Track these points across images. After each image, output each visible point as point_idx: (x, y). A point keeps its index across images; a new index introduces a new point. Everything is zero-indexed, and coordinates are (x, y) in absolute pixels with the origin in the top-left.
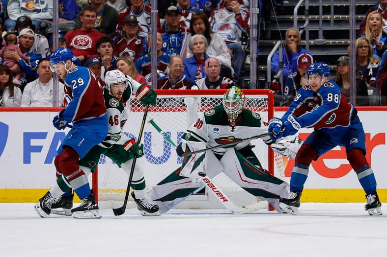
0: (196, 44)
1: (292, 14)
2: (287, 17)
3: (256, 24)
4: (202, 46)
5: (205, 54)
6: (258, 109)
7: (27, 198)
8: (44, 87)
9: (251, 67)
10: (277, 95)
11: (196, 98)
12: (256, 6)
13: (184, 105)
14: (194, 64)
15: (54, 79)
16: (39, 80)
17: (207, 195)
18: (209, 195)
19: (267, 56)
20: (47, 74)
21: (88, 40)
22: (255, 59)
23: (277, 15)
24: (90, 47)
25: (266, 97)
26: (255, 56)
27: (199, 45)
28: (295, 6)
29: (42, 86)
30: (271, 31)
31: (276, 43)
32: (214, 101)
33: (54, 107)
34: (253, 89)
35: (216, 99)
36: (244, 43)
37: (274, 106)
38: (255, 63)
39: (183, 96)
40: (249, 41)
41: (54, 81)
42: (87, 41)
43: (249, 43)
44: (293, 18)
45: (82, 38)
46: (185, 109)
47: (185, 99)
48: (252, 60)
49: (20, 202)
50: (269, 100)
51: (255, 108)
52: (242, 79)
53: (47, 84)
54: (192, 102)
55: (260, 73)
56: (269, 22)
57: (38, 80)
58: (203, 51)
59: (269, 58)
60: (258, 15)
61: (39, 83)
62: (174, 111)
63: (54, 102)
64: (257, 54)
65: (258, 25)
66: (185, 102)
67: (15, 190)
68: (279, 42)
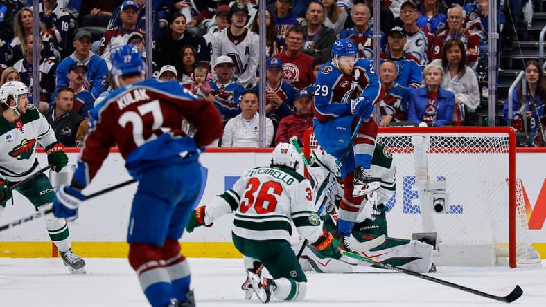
0: (430, 74)
1: (537, 39)
2: (531, 43)
3: (496, 50)
4: (436, 77)
5: (439, 87)
6: (498, 149)
7: (228, 253)
8: (248, 124)
9: (490, 102)
10: (519, 133)
11: (424, 137)
12: (496, 30)
13: (411, 145)
14: (424, 96)
15: (260, 115)
16: (243, 116)
17: (438, 250)
18: (440, 249)
19: (509, 88)
20: (249, 110)
21: (295, 71)
22: (494, 93)
23: (519, 41)
24: (297, 80)
25: (507, 135)
26: (494, 88)
27: (432, 76)
28: (541, 31)
29: (246, 123)
30: (514, 60)
31: (518, 74)
32: (446, 141)
33: (260, 147)
34: (492, 126)
35: (448, 138)
36: (482, 73)
37: (517, 146)
38: (494, 97)
39: (410, 135)
40: (487, 71)
41: (260, 117)
42: (293, 71)
43: (487, 74)
44: (538, 44)
45: (287, 68)
46: (412, 150)
47: (412, 138)
48: (490, 93)
49: (221, 257)
50: (510, 138)
51: (494, 148)
52: (478, 115)
53: (251, 120)
54: (421, 141)
55: (499, 108)
56: (511, 49)
57: (240, 115)
58: (437, 83)
59: (511, 91)
60: (498, 40)
61: (242, 119)
62: (399, 152)
63: (261, 141)
64: (496, 86)
65: (497, 53)
66: (412, 142)
67: (214, 244)
68: (522, 72)
